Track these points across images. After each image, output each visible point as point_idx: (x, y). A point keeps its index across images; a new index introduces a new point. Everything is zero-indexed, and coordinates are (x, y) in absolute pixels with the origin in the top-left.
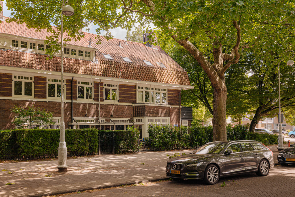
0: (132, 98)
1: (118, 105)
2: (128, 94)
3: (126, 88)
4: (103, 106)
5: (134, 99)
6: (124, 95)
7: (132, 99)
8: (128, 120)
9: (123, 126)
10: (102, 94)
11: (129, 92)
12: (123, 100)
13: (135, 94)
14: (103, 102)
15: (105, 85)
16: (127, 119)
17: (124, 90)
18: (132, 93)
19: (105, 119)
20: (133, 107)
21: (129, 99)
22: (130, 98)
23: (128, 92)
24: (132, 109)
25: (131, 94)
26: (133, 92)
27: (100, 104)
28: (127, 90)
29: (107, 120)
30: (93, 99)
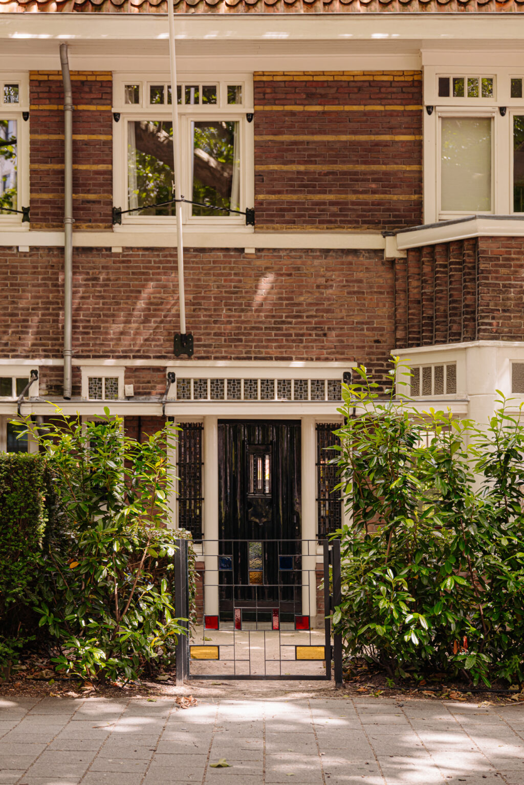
0: (387, 182)
1: (242, 250)
2: (336, 153)
3: (323, 99)
4: (109, 262)
5: (398, 197)
6: (302, 168)
7: (377, 197)
8: (339, 375)
9: (294, 426)
10: (102, 167)
11: (354, 133)
12: (291, 207)
13: (416, 153)
14: (110, 228)
15: (133, 94)
16: (333, 370)
17: (306, 123)
18: (387, 138)
19: (121, 375)
20: (392, 262)
21: (353, 197)
22: (360, 187)
23: (344, 138)
24: (383, 278)
25: (371, 153)
26: (391, 130)
27: (77, 250)
28: (336, 122)
29: (147, 376)
30: (25, 211)
